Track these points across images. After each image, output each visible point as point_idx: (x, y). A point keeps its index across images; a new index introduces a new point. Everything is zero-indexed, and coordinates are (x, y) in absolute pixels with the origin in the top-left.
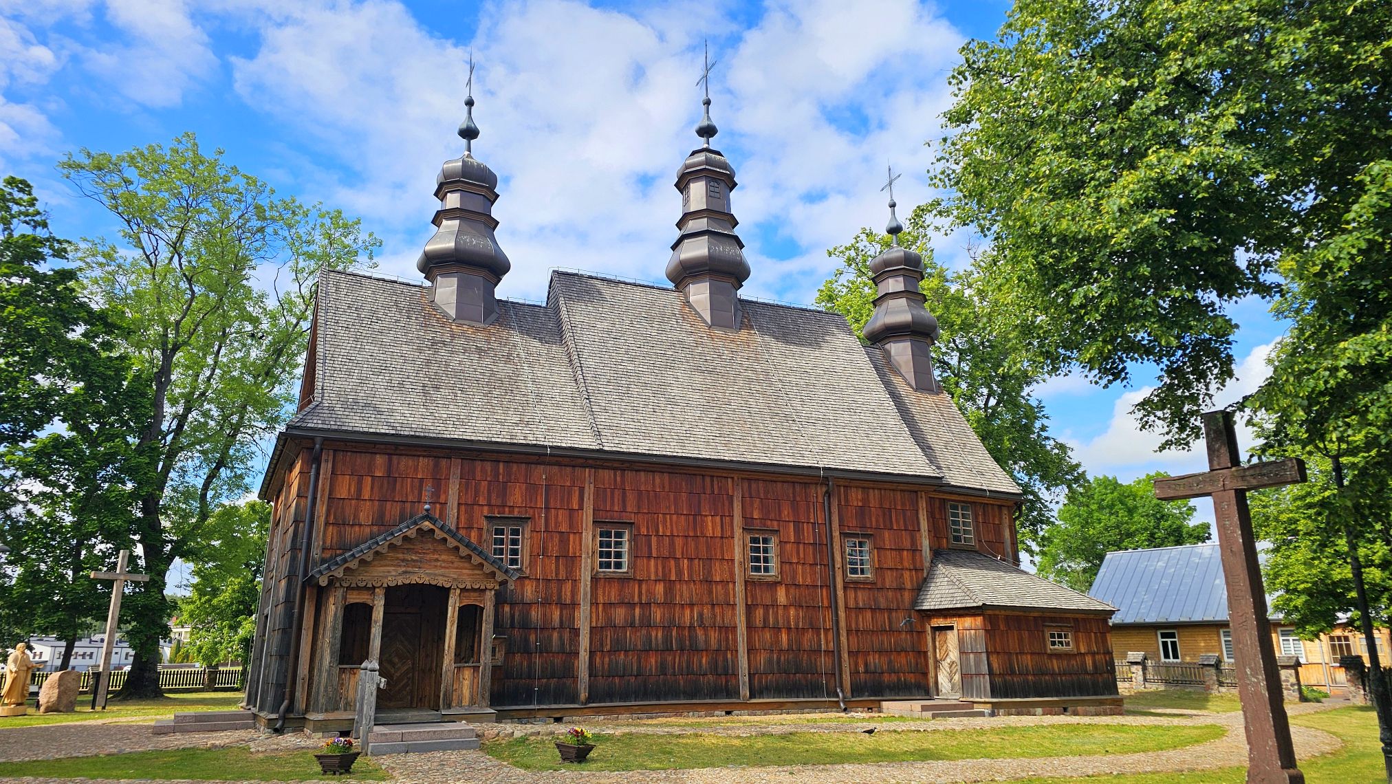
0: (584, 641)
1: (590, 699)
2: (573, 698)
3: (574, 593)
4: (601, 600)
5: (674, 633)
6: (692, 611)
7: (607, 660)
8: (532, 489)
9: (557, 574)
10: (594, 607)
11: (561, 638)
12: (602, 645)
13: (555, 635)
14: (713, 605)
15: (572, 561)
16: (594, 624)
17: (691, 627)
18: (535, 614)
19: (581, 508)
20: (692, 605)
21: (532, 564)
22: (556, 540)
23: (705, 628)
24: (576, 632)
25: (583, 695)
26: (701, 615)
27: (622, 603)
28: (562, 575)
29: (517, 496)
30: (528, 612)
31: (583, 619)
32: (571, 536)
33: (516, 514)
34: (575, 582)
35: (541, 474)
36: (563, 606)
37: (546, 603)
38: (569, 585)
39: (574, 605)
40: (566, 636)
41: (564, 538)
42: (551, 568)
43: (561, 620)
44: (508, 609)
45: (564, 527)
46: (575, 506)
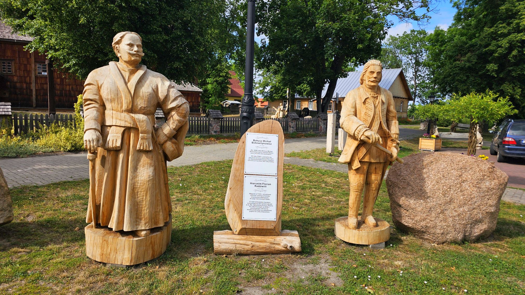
0: (34, 93)
1: (36, 107)
2: (32, 106)
3: (30, 80)
4: (39, 82)
5: (64, 92)
6: (69, 87)
7: (42, 98)
8: (14, 51)
9: (24, 75)
10: (37, 84)
12: (40, 94)
13: (25, 90)
14: (77, 86)
15: (29, 72)
16: (37, 88)
17: (69, 91)
18: (18, 85)
20: (69, 85)
21: (16, 71)
22: (23, 66)
23: (74, 91)
24: (32, 90)
25: (34, 106)
26: (72, 88)
27: (46, 83)
28: (26, 75)
29: (9, 53)
30: (16, 85)
31: (33, 87)
32: (28, 65)
33: (9, 58)
34: (30, 78)
35: (16, 48)
36: (26, 83)
37: (21, 82)
38: (28, 78)
39: (30, 83)
40: (28, 91)
41: (25, 66)
42: (22, 73)
43: (26, 87)
44: (9, 83)
45: (26, 63)
46: (29, 57)
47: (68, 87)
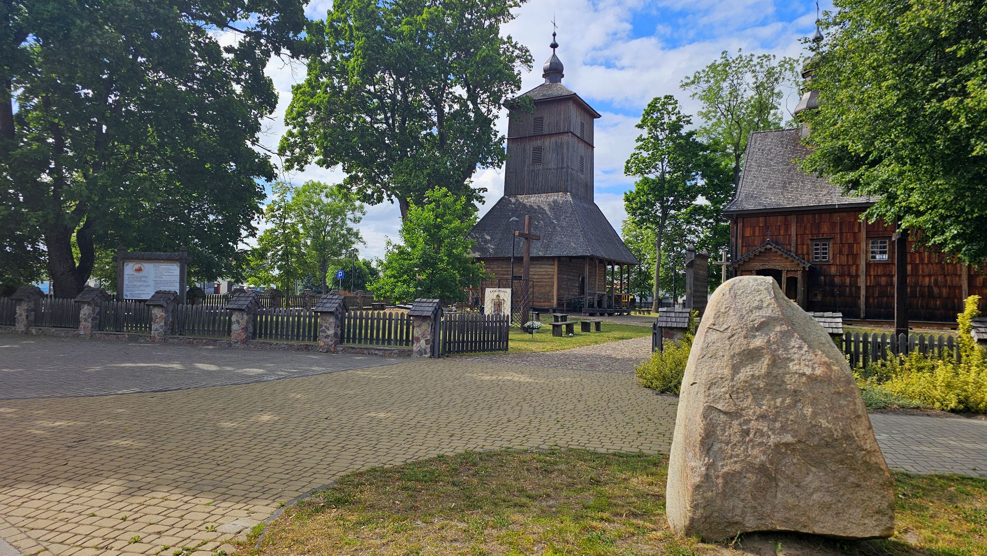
0: (863, 292)
1: (866, 317)
2: (858, 317)
3: (857, 270)
4: (872, 273)
5: (918, 289)
6: (930, 279)
7: (876, 301)
8: (833, 225)
9: (847, 262)
10: (868, 278)
11: (850, 290)
12: (873, 294)
13: (848, 289)
14: (945, 276)
15: (856, 256)
16: (868, 284)
17: (929, 286)
18: (837, 280)
19: (860, 231)
20: (930, 276)
21: (834, 258)
22: (847, 247)
23: (939, 287)
24: (859, 288)
25: (862, 316)
26: (936, 280)
27: (884, 275)
28: (851, 262)
29: (825, 228)
30: (834, 280)
31: (862, 282)
32: (855, 245)
33: (825, 237)
34: (858, 266)
35: (837, 218)
36: (851, 276)
37: (842, 275)
38: (854, 267)
39: (857, 276)
40: (853, 289)
41: (851, 246)
42: (844, 259)
43: (850, 283)
44: (822, 278)
45: (851, 241)
46: (857, 231)
47: (927, 279)
